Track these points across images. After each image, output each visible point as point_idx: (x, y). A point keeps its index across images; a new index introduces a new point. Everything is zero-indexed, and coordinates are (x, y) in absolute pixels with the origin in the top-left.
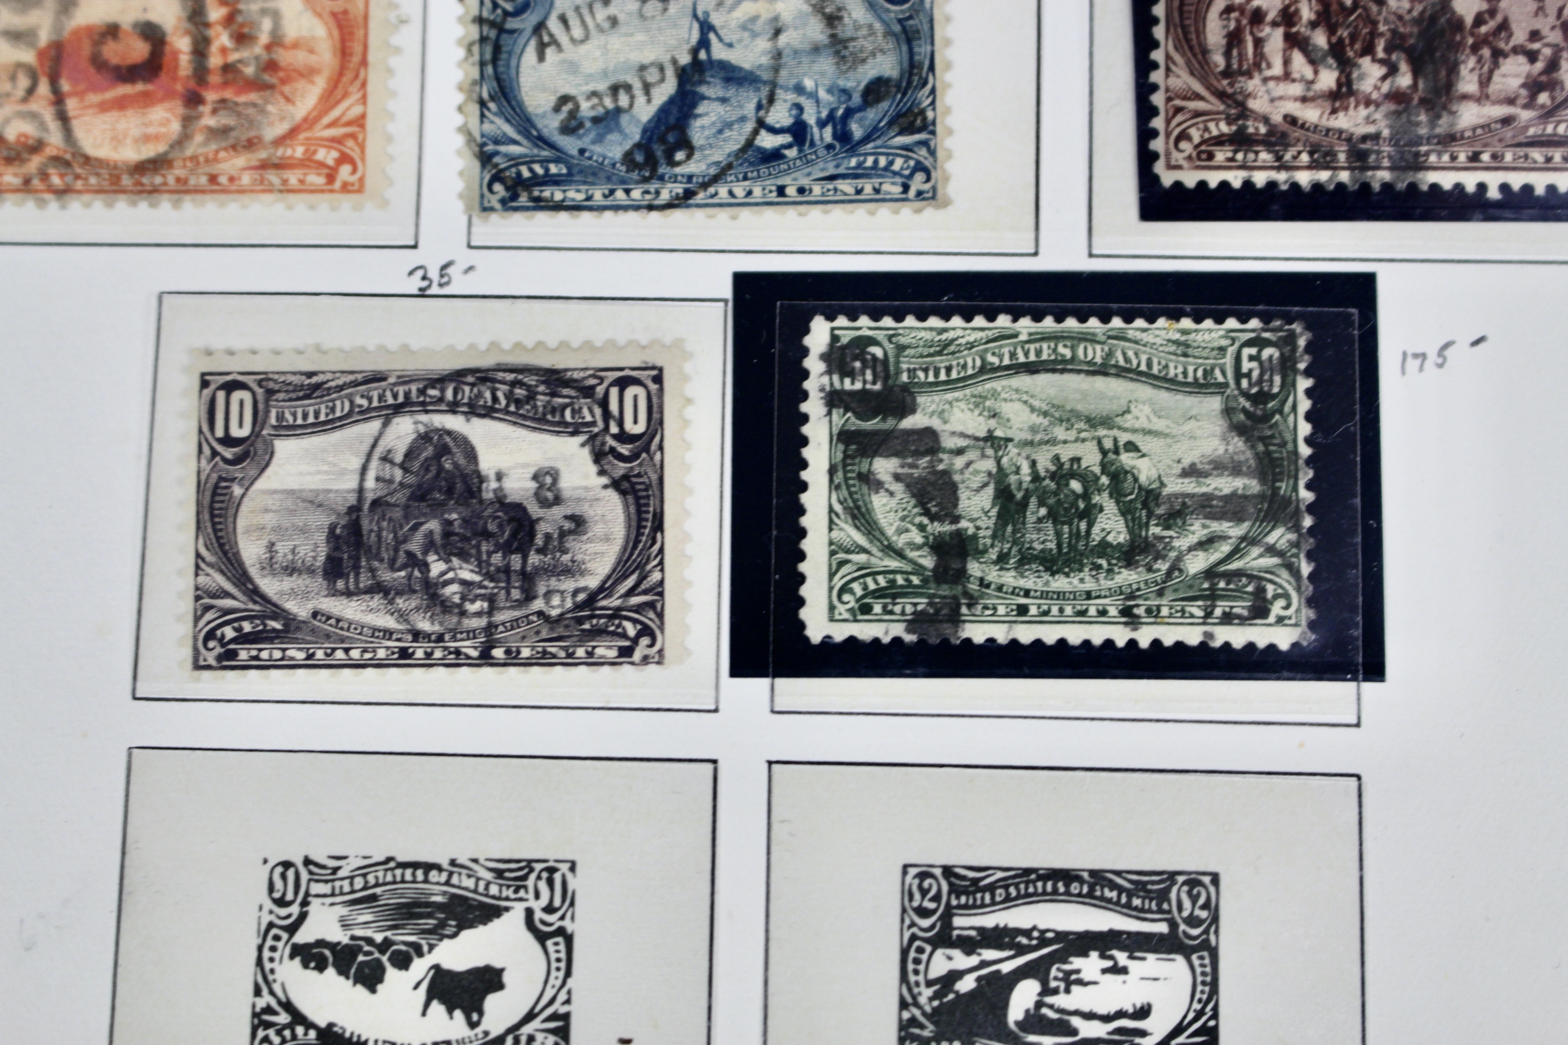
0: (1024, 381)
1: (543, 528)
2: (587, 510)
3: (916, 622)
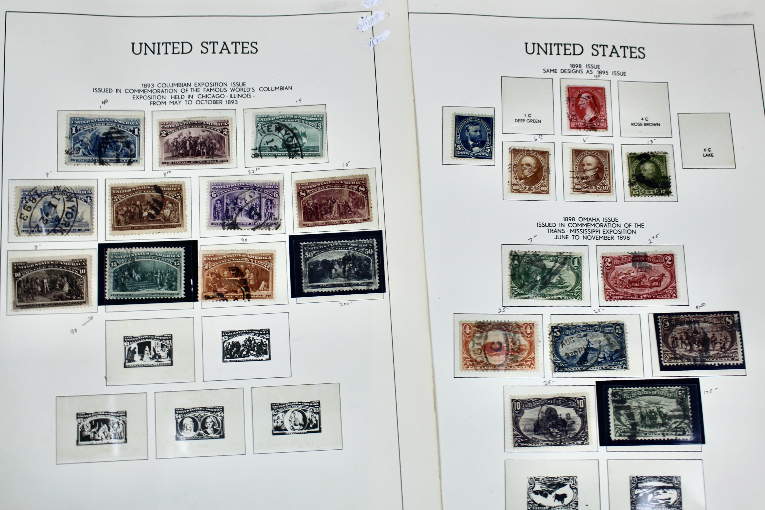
0: (644, 397)
1: (568, 423)
2: (575, 420)
3: (629, 437)
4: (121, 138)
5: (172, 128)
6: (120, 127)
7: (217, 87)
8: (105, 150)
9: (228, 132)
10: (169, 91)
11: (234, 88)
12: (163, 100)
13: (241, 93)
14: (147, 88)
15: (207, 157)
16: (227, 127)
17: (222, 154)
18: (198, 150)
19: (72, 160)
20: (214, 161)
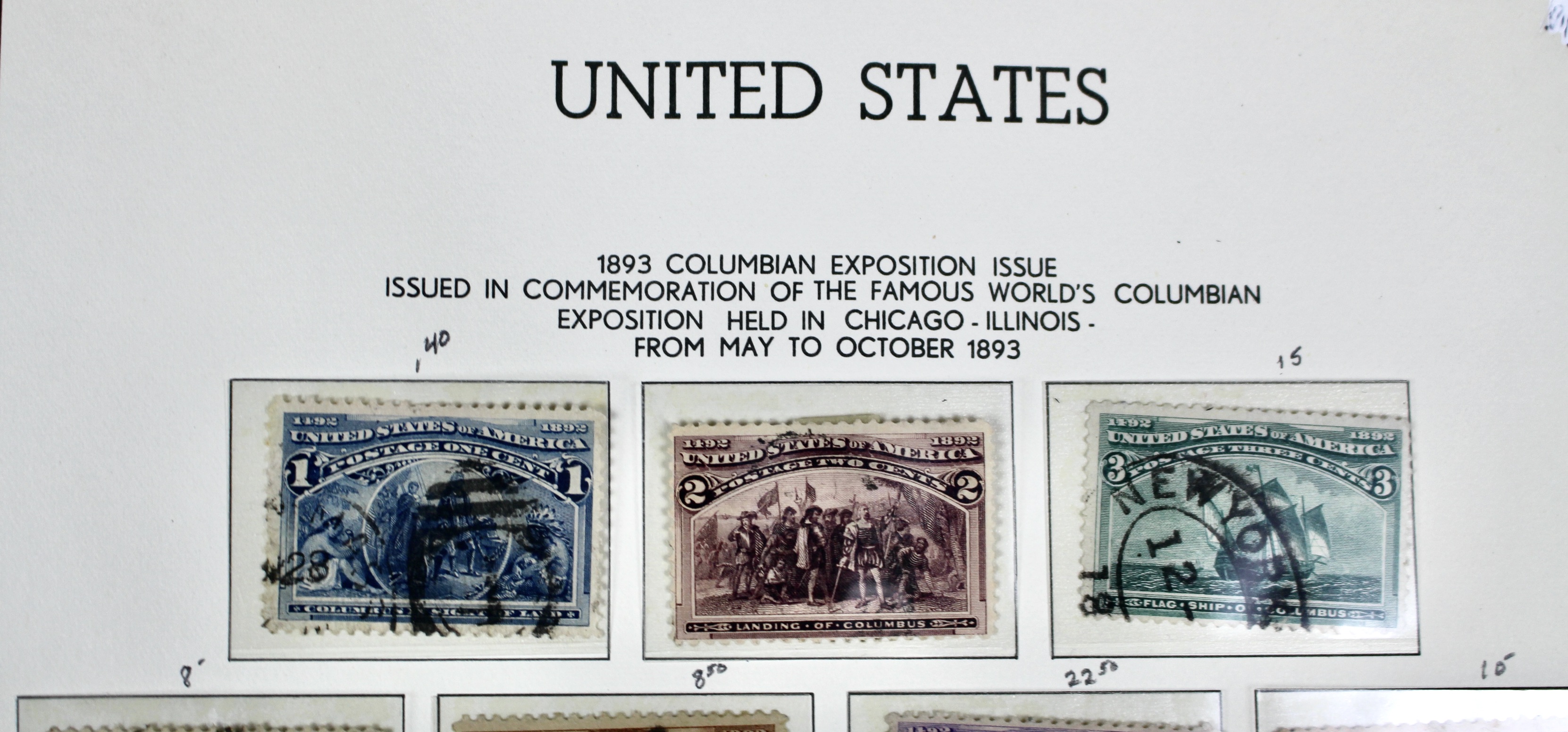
4: (508, 508)
5: (732, 465)
6: (503, 458)
7: (929, 277)
8: (438, 562)
9: (979, 489)
10: (717, 292)
11: (1004, 281)
12: (694, 334)
13: (1033, 308)
14: (622, 276)
15: (884, 606)
16: (976, 468)
17: (954, 590)
18: (846, 571)
19: (292, 609)
20: (914, 622)
